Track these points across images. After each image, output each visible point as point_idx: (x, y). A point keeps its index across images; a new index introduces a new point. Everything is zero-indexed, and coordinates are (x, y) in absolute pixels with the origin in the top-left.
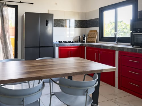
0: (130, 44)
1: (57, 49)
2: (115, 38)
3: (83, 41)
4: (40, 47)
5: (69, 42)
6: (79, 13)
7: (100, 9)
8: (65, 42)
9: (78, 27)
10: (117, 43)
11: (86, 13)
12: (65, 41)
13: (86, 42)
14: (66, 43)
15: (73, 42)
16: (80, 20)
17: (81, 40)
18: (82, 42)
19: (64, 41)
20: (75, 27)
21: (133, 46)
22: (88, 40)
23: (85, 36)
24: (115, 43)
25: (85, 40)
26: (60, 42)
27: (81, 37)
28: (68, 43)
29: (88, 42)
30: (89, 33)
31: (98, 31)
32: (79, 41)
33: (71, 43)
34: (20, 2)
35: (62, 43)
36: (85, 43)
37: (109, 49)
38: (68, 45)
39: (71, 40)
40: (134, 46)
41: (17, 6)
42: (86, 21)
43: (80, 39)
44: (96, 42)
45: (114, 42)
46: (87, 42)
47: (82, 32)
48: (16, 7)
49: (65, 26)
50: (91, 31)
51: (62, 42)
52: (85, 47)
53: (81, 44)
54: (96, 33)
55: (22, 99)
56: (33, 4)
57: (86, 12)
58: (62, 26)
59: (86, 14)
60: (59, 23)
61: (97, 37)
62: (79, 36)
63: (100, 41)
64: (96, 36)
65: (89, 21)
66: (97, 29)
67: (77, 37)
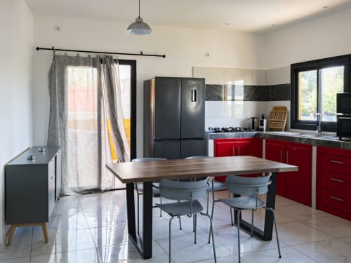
0: (335, 133)
1: (211, 143)
2: (317, 123)
3: (261, 127)
4: (180, 140)
5: (234, 130)
6: (252, 72)
7: (292, 66)
8: (225, 130)
9: (251, 100)
10: (319, 132)
11: (266, 71)
12: (225, 127)
13: (267, 130)
14: (228, 131)
15: (240, 131)
16: (254, 86)
17: (256, 126)
18: (258, 129)
19: (223, 129)
20: (244, 100)
21: (340, 139)
22: (269, 124)
23: (263, 117)
24: (317, 132)
25: (265, 127)
26: (216, 130)
27: (256, 120)
28: (231, 131)
29: (271, 130)
30: (272, 112)
31: (289, 109)
32: (253, 127)
33: (237, 131)
34: (140, 53)
35: (219, 132)
36: (264, 132)
37: (303, 142)
38: (231, 135)
39: (237, 125)
40: (343, 138)
41: (135, 61)
42: (267, 87)
43: (255, 124)
44: (285, 130)
45: (315, 130)
46: (269, 129)
47: (258, 109)
48: (133, 64)
49: (225, 98)
50: (276, 108)
51: (221, 130)
52: (262, 139)
53: (256, 134)
54: (285, 113)
55: (189, 194)
56: (164, 56)
57: (266, 69)
58: (219, 99)
59: (266, 73)
60: (213, 93)
61: (287, 119)
62: (253, 118)
63: (292, 128)
64: (284, 119)
65: (273, 87)
66: (287, 104)
67: (249, 119)
